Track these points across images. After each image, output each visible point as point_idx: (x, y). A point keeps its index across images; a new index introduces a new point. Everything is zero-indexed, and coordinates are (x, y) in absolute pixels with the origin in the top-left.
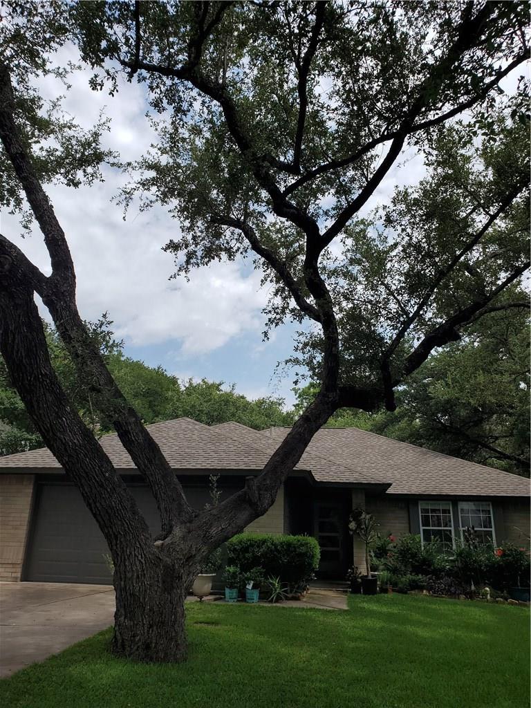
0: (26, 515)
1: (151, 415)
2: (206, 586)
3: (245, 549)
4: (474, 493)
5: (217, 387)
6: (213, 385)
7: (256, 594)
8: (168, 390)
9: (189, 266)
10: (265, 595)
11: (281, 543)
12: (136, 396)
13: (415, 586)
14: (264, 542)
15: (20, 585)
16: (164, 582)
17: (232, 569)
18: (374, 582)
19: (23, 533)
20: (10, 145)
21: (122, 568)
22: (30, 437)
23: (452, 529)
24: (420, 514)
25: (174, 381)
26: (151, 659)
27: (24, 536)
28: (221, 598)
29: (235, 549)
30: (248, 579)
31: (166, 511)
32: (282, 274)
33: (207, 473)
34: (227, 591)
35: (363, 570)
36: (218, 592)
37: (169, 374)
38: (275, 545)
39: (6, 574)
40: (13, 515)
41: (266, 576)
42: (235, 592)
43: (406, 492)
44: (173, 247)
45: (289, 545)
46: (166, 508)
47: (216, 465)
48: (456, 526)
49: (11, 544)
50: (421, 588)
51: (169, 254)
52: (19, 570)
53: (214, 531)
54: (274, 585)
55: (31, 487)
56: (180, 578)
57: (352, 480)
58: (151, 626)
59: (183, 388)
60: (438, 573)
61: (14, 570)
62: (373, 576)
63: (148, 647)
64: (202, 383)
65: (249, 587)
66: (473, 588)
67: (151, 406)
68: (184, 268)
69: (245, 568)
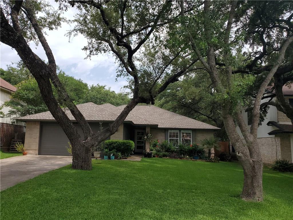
0: (38, 135)
1: (78, 98)
2: (99, 155)
3: (110, 145)
4: (186, 127)
5: (104, 87)
6: (102, 87)
7: (113, 157)
8: (84, 89)
9: (91, 55)
10: (116, 158)
11: (122, 143)
12: (71, 91)
13: (164, 156)
14: (116, 142)
15: (38, 156)
16: (85, 151)
17: (106, 150)
18: (151, 154)
19: (37, 140)
20: (32, 21)
21: (74, 148)
22: (35, 108)
23: (179, 139)
24: (169, 134)
25: (86, 85)
26: (83, 169)
27: (38, 141)
28: (103, 159)
29: (107, 144)
30: (111, 153)
31: (86, 133)
32: (122, 60)
33: (98, 122)
34: (105, 156)
35: (148, 151)
36: (102, 157)
37: (84, 82)
38: (120, 143)
39: (33, 153)
40: (33, 134)
41: (116, 152)
42: (107, 157)
43: (164, 127)
44: (85, 49)
45: (124, 143)
46: (85, 132)
47: (101, 119)
48: (180, 137)
49: (34, 144)
50: (167, 156)
51: (84, 51)
52: (37, 152)
53: (99, 138)
54: (119, 155)
55: (39, 126)
56: (90, 150)
57: (146, 124)
58: (82, 162)
59: (90, 88)
60: (173, 152)
61: (35, 152)
62: (151, 152)
63: (82, 167)
64: (97, 86)
65: (112, 155)
66: (182, 156)
67: (77, 95)
68: (89, 56)
69: (110, 150)
